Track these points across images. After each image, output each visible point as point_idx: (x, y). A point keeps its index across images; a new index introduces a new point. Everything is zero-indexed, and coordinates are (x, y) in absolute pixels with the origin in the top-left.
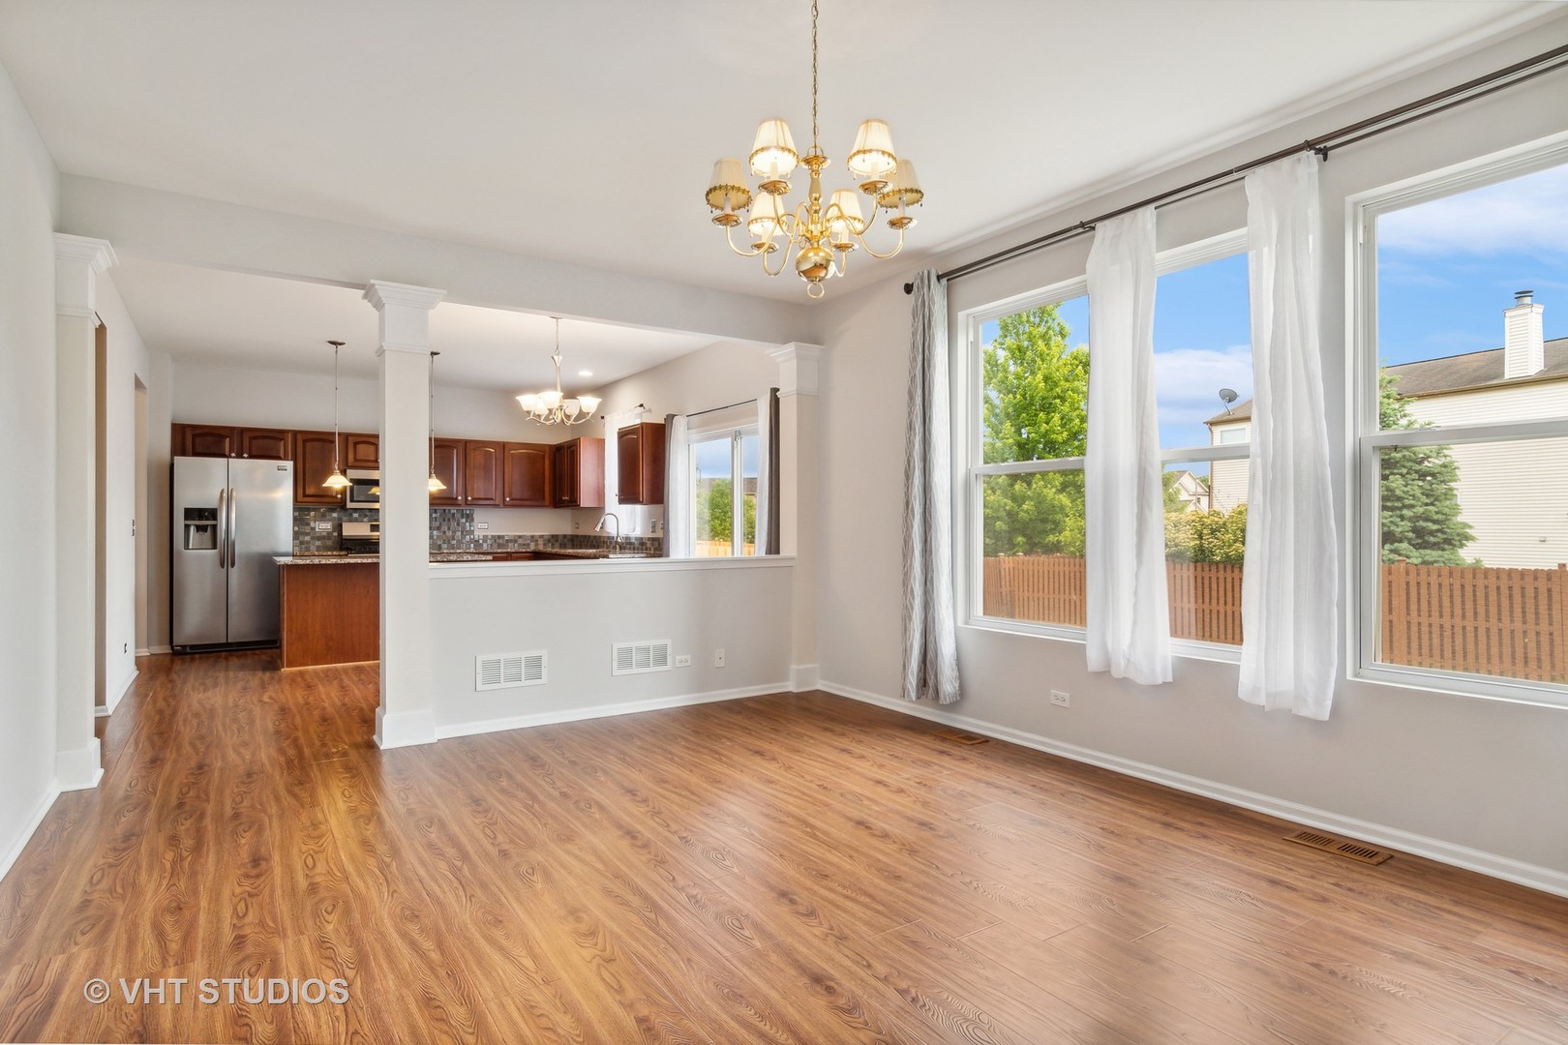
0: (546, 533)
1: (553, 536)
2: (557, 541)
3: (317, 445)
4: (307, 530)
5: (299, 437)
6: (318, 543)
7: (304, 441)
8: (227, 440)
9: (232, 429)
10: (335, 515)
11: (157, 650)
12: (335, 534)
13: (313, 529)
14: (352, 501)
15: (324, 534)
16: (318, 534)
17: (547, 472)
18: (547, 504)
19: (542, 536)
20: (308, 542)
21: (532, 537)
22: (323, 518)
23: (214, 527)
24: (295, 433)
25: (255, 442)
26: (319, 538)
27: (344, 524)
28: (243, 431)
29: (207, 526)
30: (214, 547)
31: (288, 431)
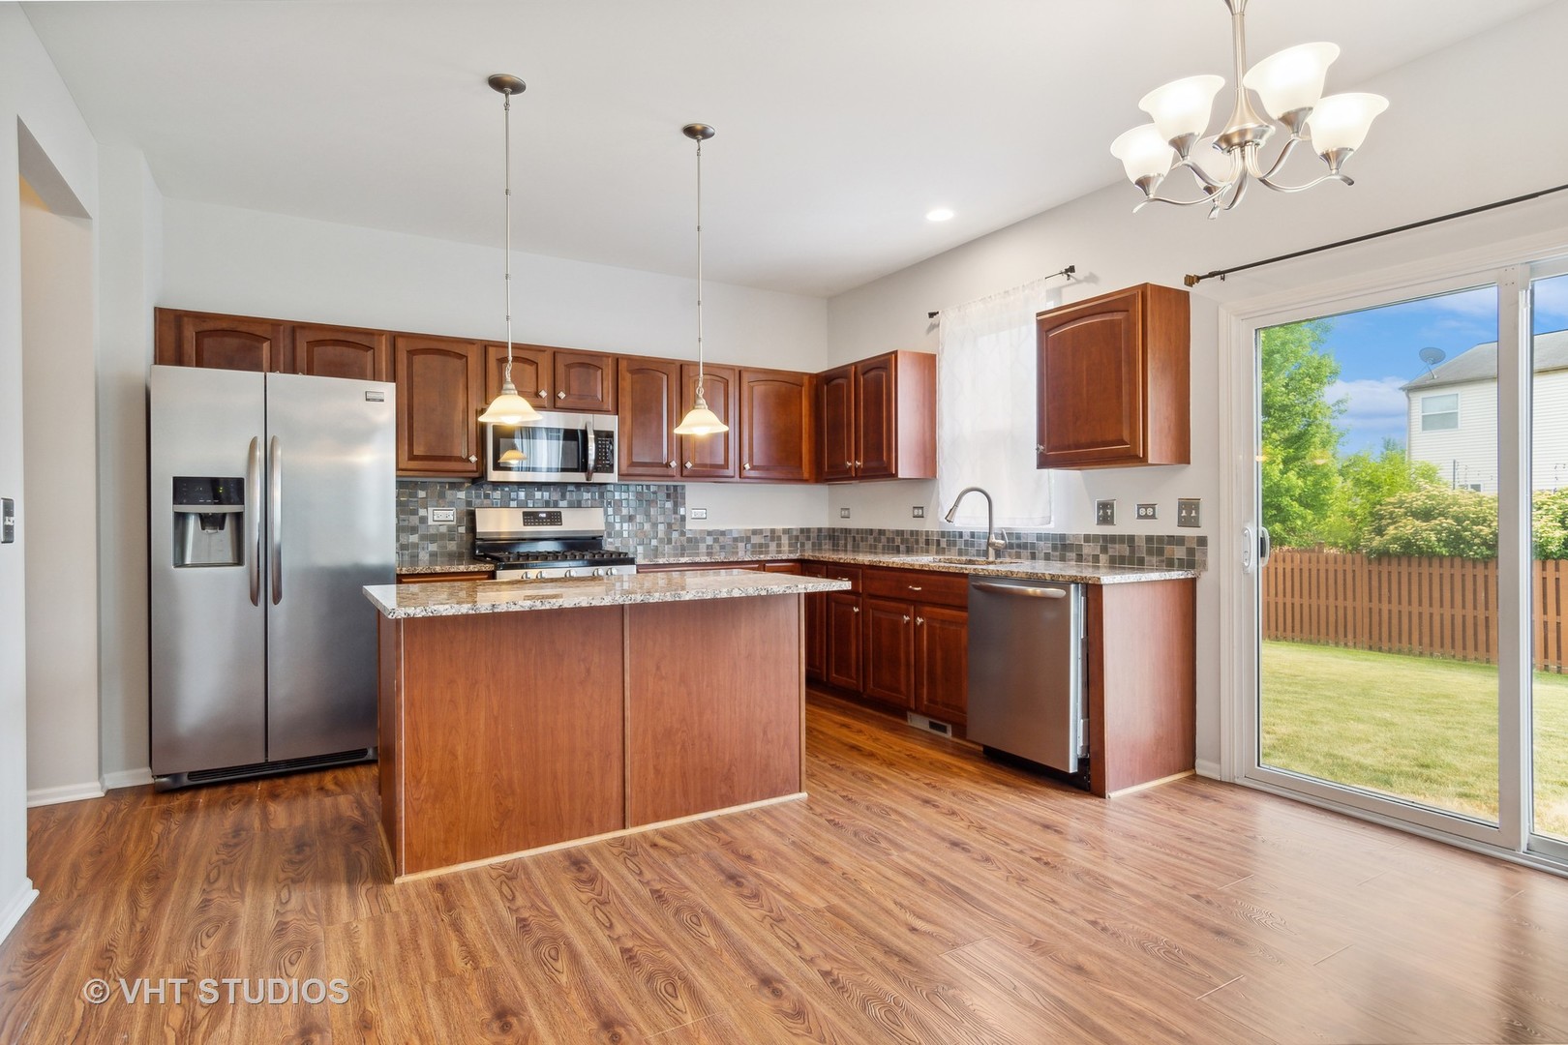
0: (795, 523)
1: (802, 531)
2: (808, 538)
3: (435, 360)
4: (414, 520)
5: (401, 344)
6: (433, 547)
7: (412, 353)
8: (266, 346)
9: (276, 324)
10: (462, 495)
11: (122, 778)
12: (462, 530)
13: (423, 520)
14: (497, 467)
15: (443, 529)
16: (432, 531)
17: (805, 421)
18: (806, 475)
19: (787, 531)
20: (415, 546)
21: (773, 531)
22: (441, 500)
23: (238, 517)
24: (395, 337)
25: (318, 351)
26: (433, 538)
27: (478, 512)
28: (296, 328)
29: (224, 515)
30: (239, 561)
31: (381, 333)
